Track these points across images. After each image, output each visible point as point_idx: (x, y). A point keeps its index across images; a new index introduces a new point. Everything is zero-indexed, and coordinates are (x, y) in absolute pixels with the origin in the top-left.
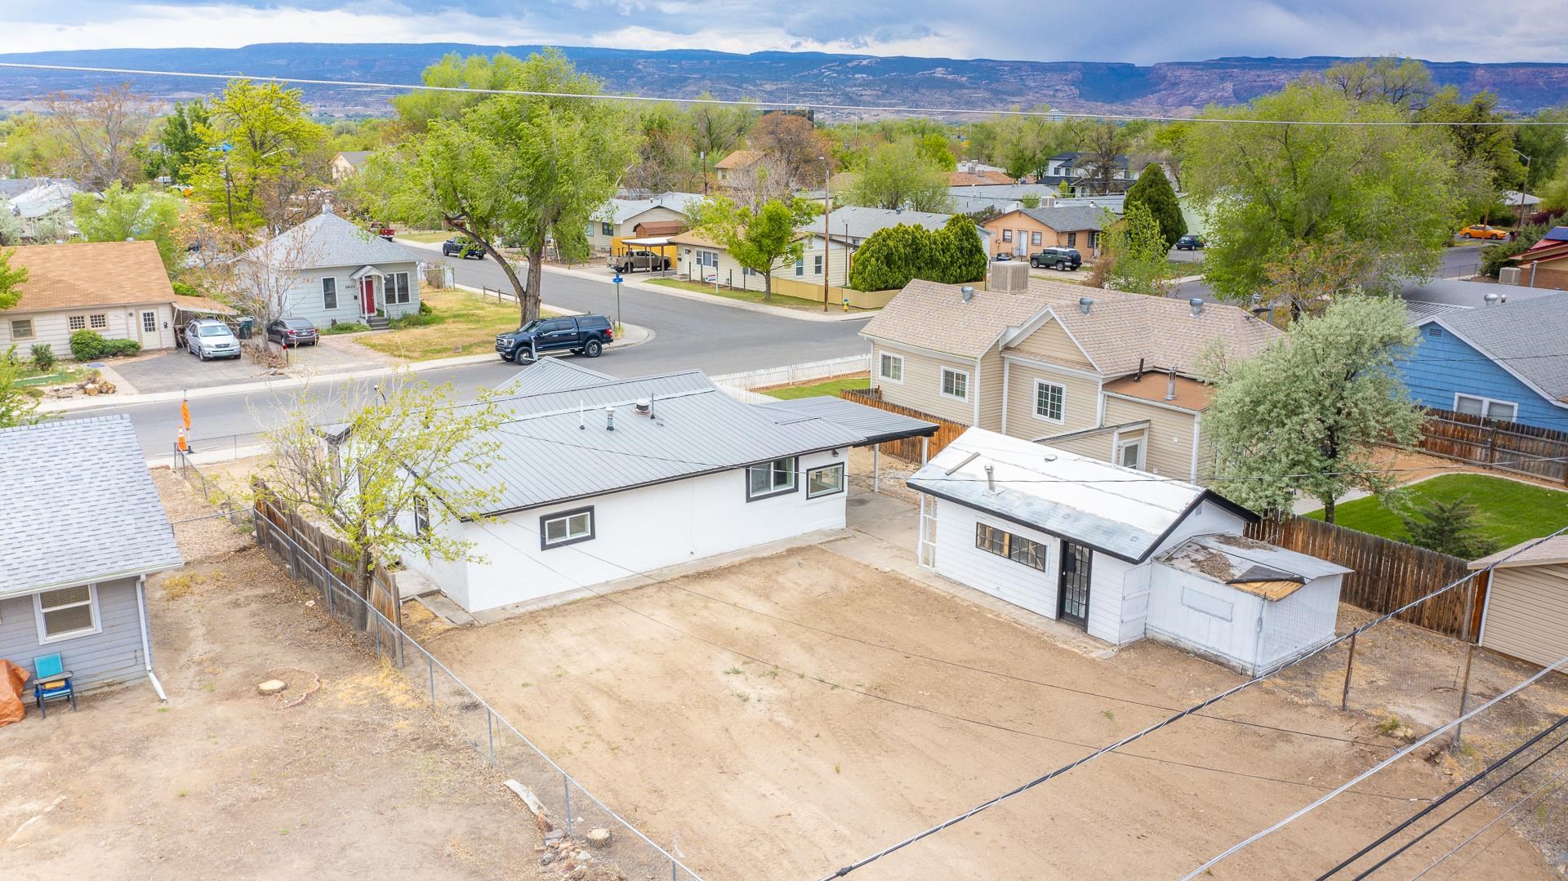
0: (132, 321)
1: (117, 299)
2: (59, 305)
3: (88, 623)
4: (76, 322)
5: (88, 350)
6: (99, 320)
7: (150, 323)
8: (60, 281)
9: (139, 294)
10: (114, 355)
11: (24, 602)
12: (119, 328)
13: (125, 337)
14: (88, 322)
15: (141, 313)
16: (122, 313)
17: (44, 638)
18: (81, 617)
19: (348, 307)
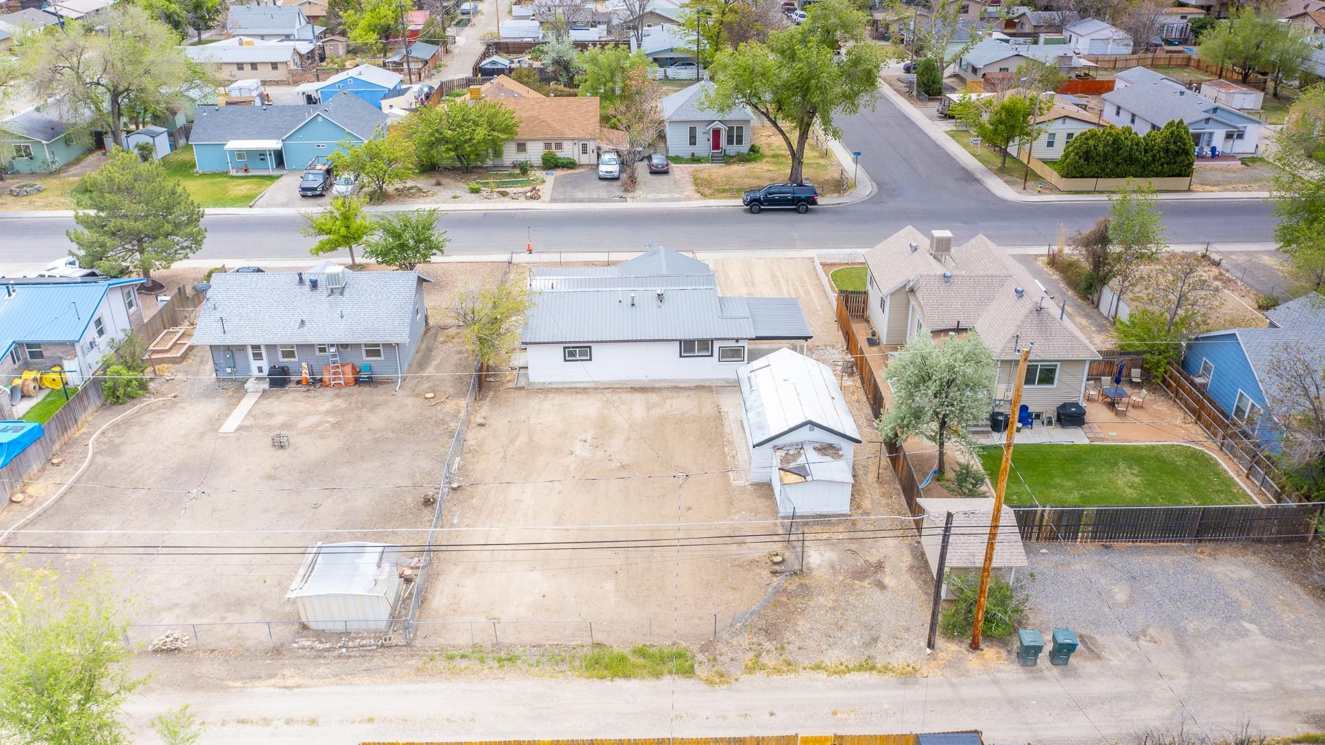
0: (576, 147)
1: (569, 135)
2: (540, 136)
3: (380, 356)
4: (548, 146)
5: (551, 164)
6: (559, 146)
7: (585, 151)
8: (544, 121)
9: (581, 132)
10: (563, 167)
11: (358, 346)
12: (569, 151)
13: (571, 156)
14: (553, 146)
15: (581, 143)
16: (571, 143)
17: (365, 358)
18: (377, 353)
19: (703, 146)
